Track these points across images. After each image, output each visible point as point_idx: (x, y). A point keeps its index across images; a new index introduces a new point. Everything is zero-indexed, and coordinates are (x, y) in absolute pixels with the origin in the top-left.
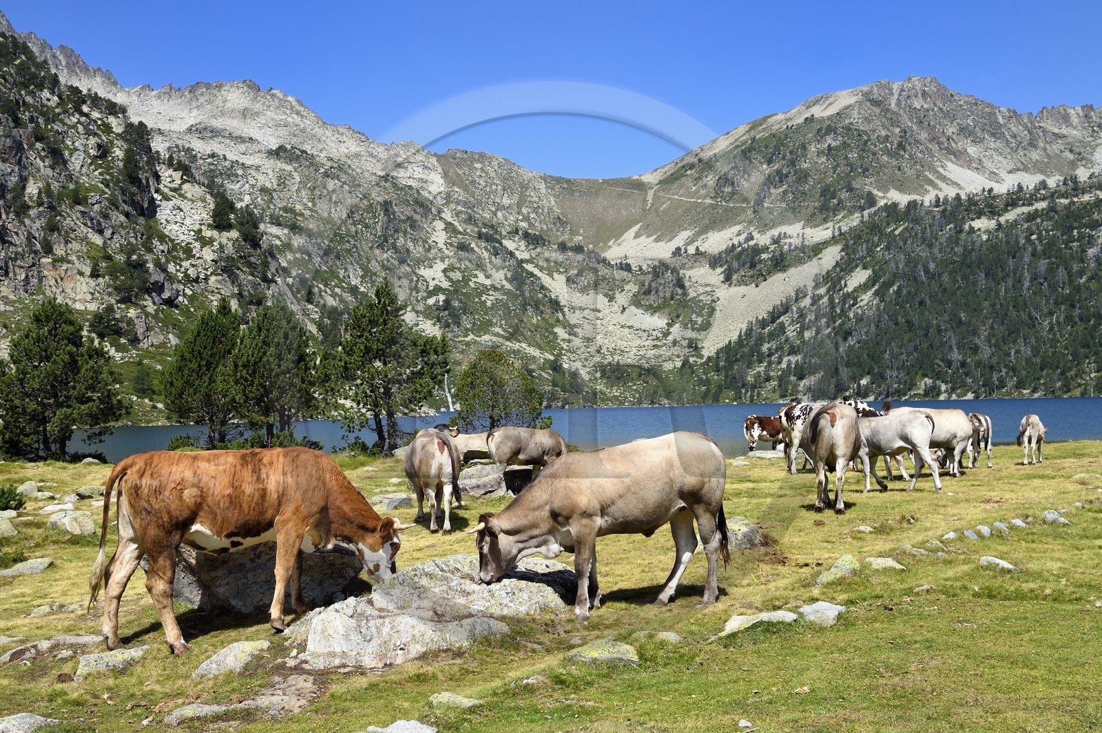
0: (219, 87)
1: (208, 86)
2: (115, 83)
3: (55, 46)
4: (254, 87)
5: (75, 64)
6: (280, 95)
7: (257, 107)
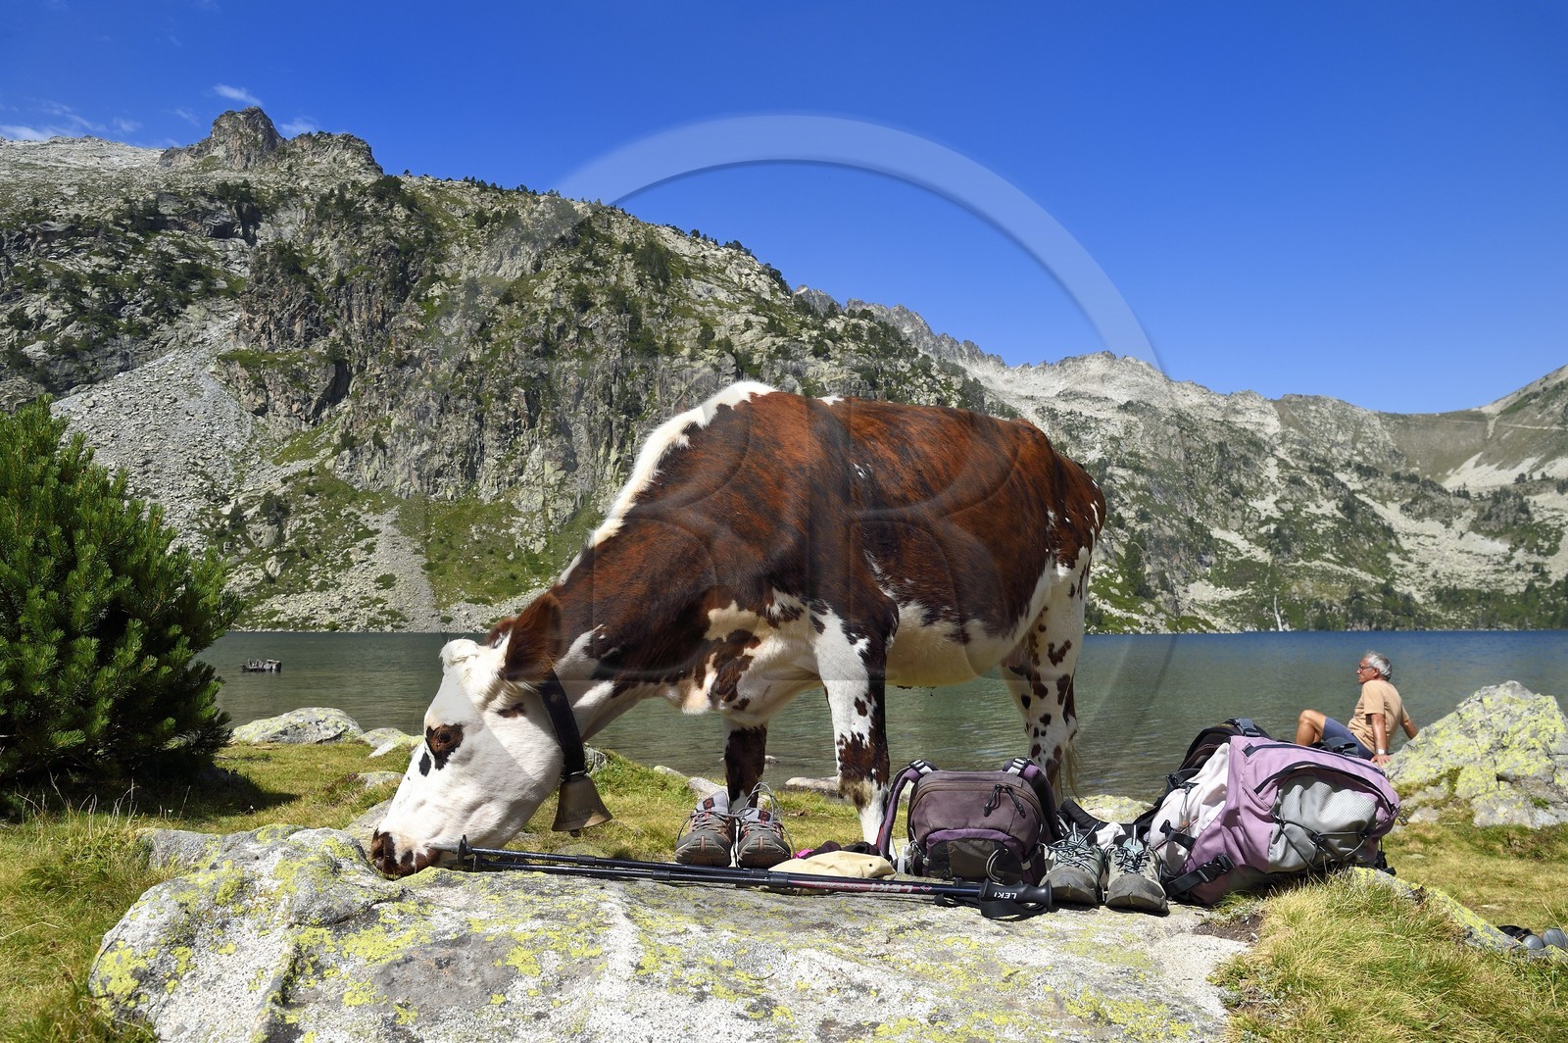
0: (1083, 359)
1: (1074, 359)
2: (1003, 365)
3: (961, 342)
4: (1111, 356)
5: (975, 354)
6: (1132, 361)
7: (1114, 372)
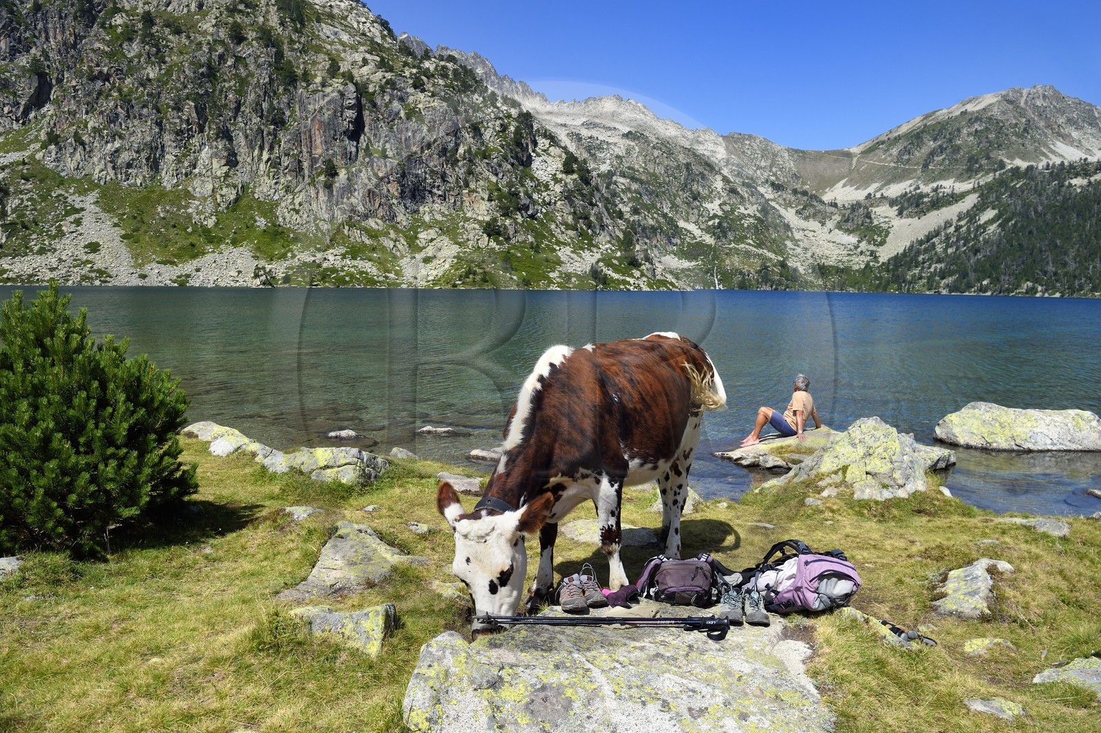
0: (600, 99)
1: (595, 99)
2: (546, 100)
3: (517, 80)
4: (619, 99)
5: (527, 92)
6: (634, 103)
7: (621, 110)
